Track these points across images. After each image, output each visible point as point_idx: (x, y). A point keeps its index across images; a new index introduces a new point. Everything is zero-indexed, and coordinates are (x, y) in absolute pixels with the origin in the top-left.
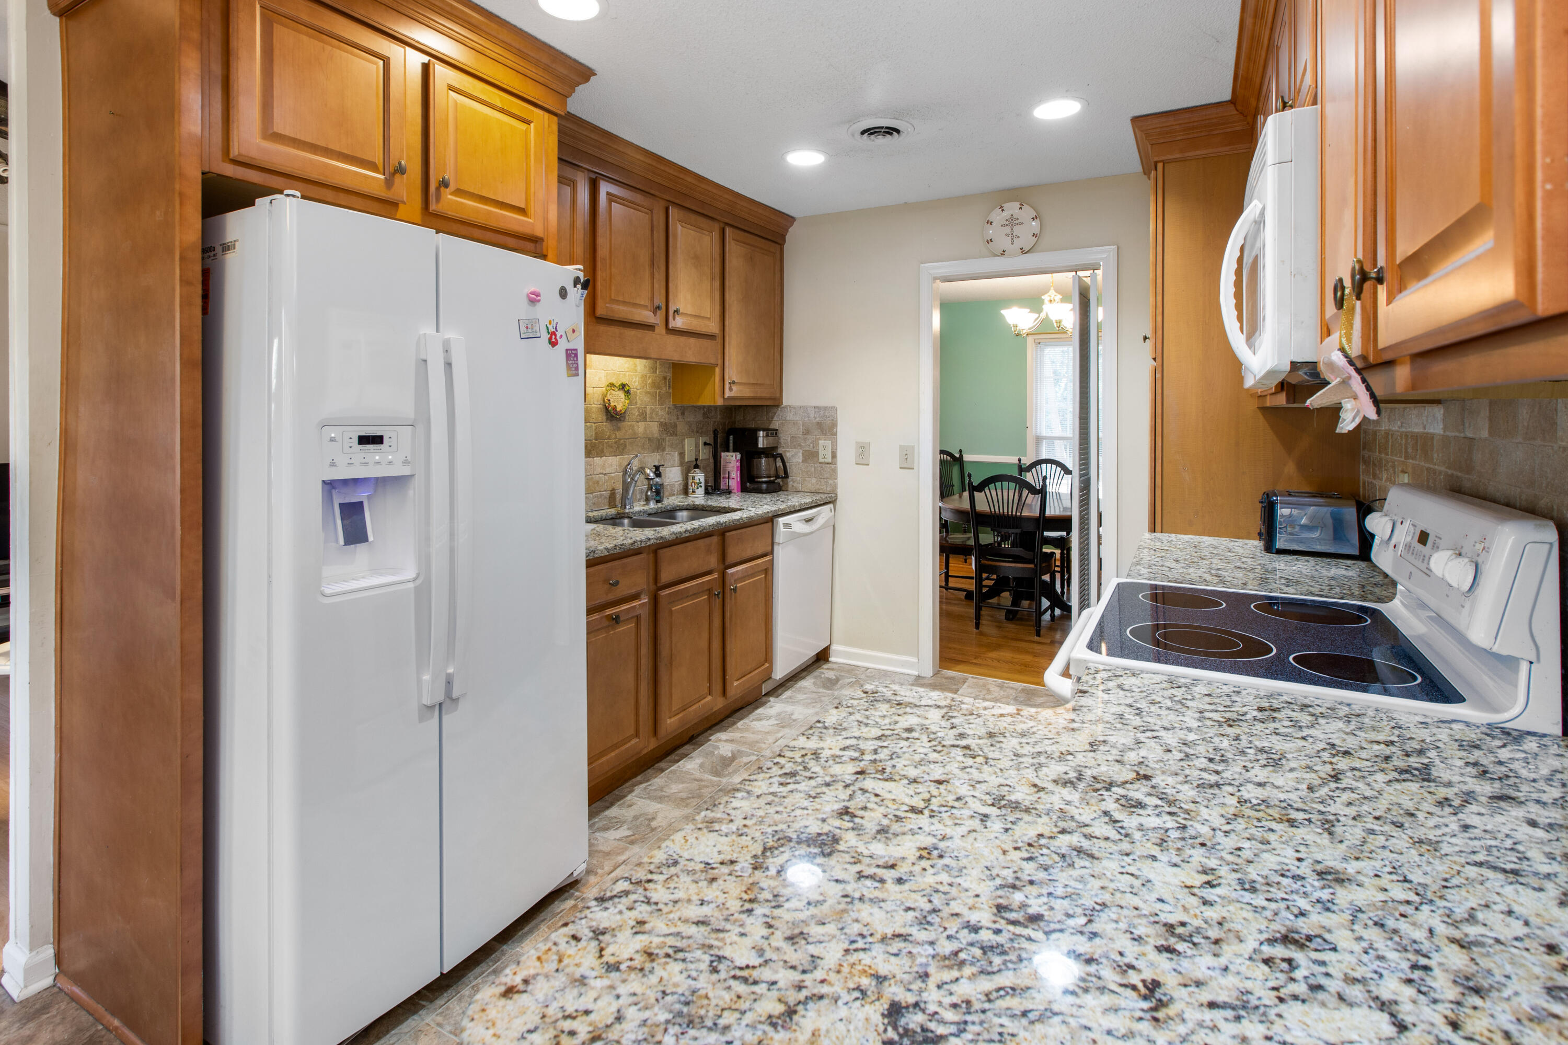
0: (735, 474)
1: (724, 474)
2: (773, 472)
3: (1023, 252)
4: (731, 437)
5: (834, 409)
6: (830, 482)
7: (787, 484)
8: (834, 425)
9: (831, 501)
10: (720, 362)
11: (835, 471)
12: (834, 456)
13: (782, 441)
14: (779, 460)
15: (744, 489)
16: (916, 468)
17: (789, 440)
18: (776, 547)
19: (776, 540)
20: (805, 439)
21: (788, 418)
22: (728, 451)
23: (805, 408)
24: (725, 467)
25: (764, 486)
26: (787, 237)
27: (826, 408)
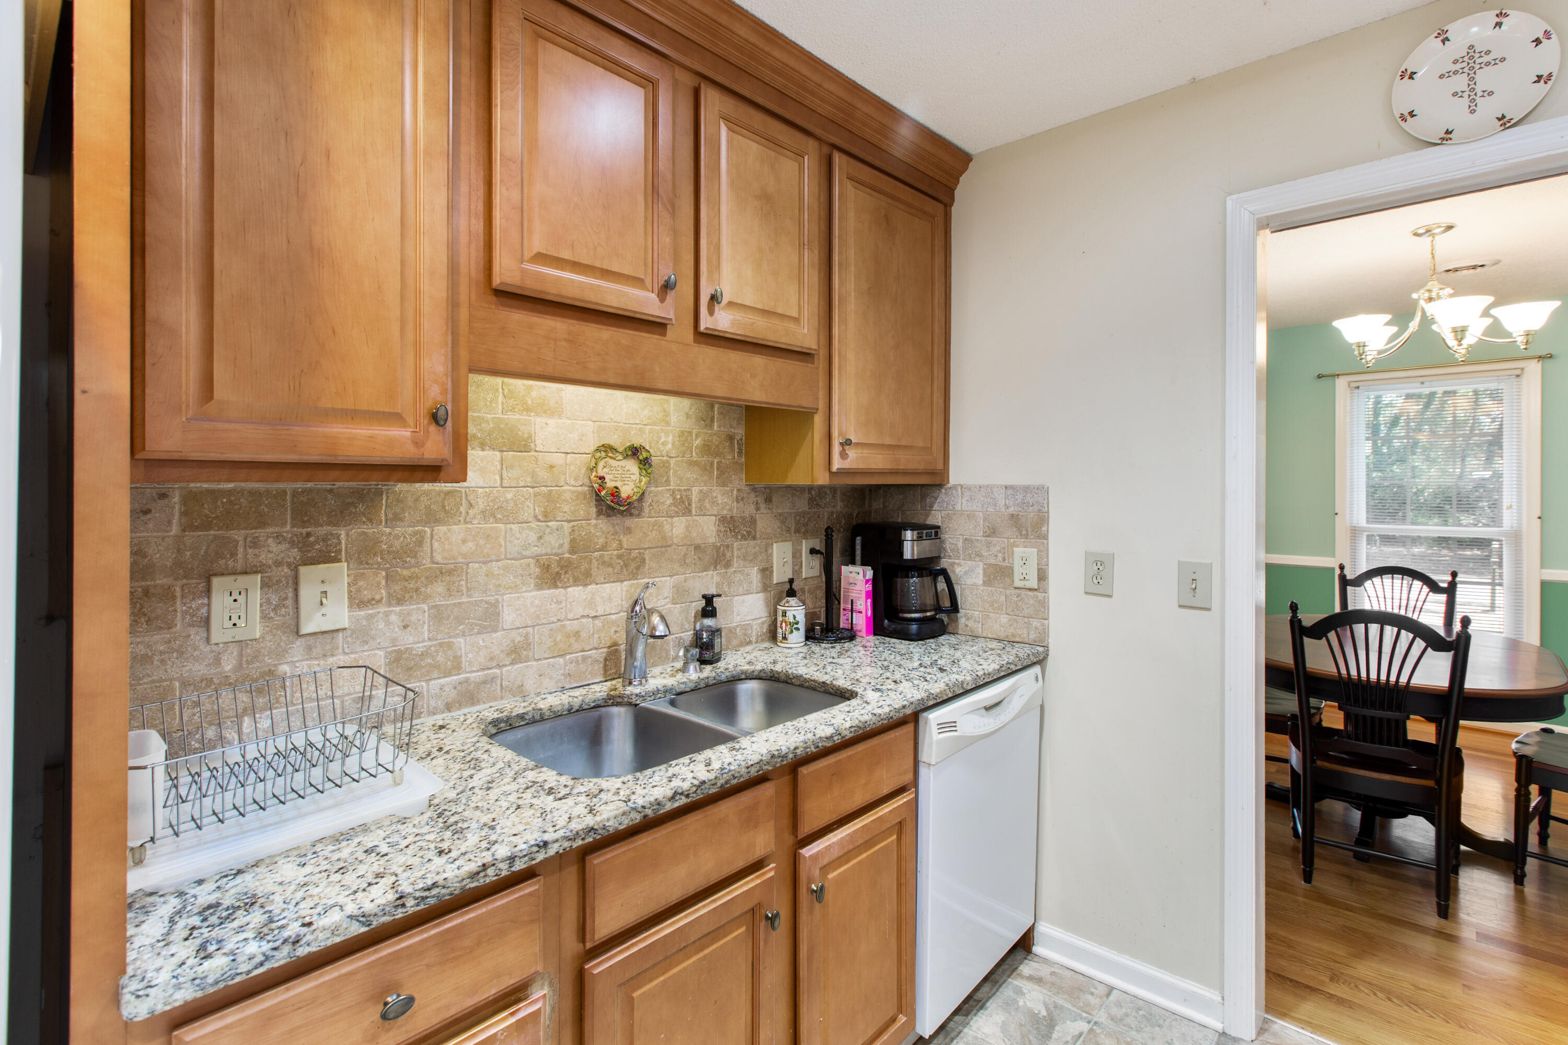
0: (863, 605)
1: (846, 603)
2: (930, 601)
3: (1505, 122)
4: (858, 540)
5: (1043, 490)
6: (1035, 623)
7: (956, 620)
8: (1042, 519)
9: (1041, 661)
10: (822, 405)
11: (1043, 605)
12: (1042, 576)
13: (948, 546)
14: (941, 579)
15: (877, 628)
16: (1215, 605)
17: (960, 544)
18: (923, 770)
19: (924, 756)
20: (989, 545)
21: (958, 507)
22: (853, 562)
23: (988, 489)
24: (847, 590)
25: (914, 627)
26: (958, 191)
27: (1027, 489)
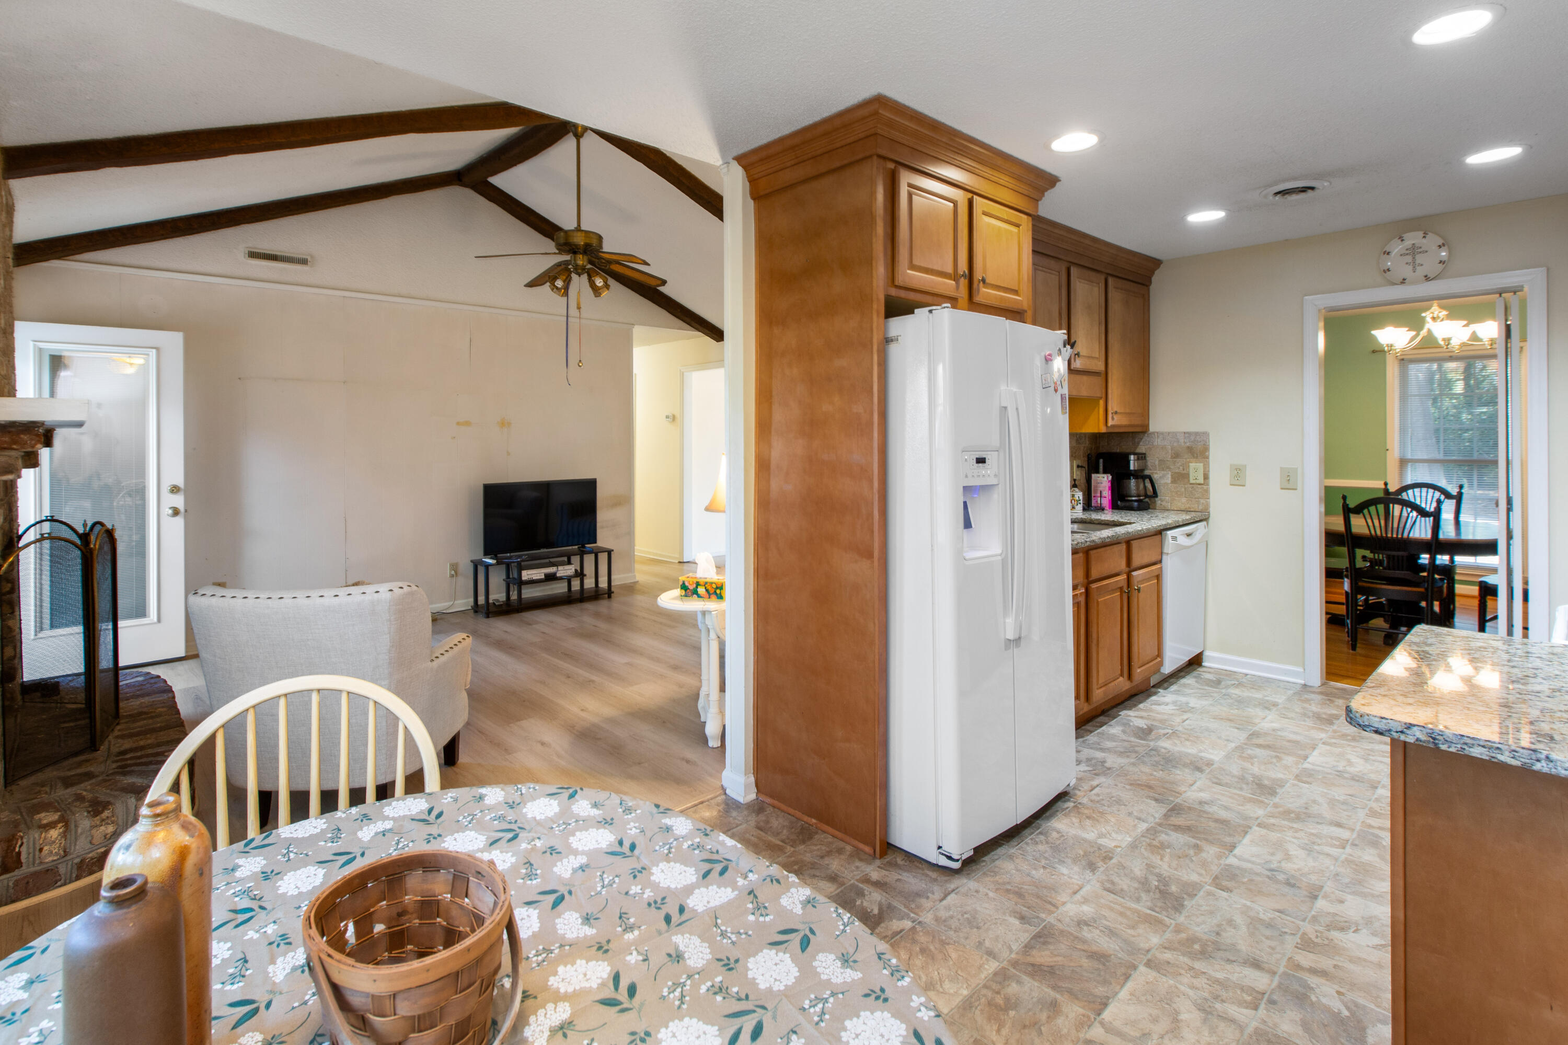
0: (1107, 493)
1: (1096, 492)
2: (1142, 492)
3: (1427, 278)
4: (1101, 461)
5: (1206, 434)
6: (1202, 501)
7: (1155, 502)
8: (1206, 449)
9: (1205, 519)
10: (1104, 396)
11: (1207, 491)
12: (1206, 477)
13: (1149, 464)
14: (1147, 481)
15: (1114, 506)
16: (1299, 486)
17: (1157, 463)
18: (1164, 557)
19: (1165, 551)
20: (1174, 463)
21: (1156, 443)
22: (1097, 472)
23: (1175, 434)
24: (1096, 487)
25: (1136, 504)
26: (1153, 279)
27: (1197, 434)
